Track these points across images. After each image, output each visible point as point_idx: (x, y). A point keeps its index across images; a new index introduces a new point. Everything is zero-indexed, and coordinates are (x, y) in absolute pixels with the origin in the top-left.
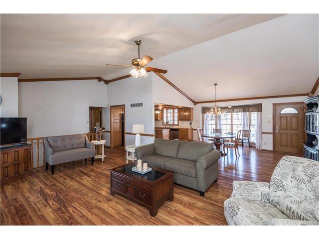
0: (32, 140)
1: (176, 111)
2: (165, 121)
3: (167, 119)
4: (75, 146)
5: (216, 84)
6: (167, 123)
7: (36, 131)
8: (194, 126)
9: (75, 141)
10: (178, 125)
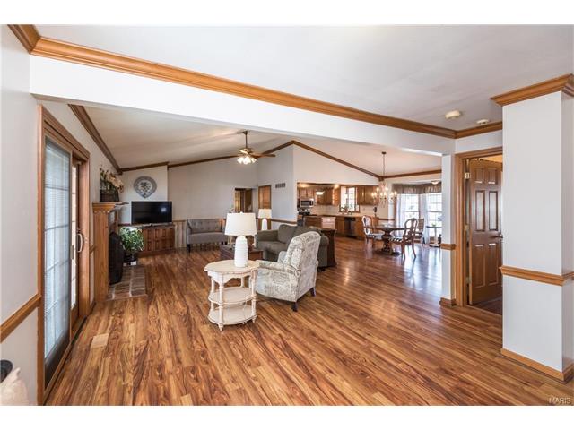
0: (177, 222)
1: (352, 190)
2: (343, 204)
3: (347, 202)
4: (211, 229)
5: (384, 153)
6: (346, 208)
7: (181, 214)
8: (380, 214)
9: (211, 225)
10: (359, 212)
